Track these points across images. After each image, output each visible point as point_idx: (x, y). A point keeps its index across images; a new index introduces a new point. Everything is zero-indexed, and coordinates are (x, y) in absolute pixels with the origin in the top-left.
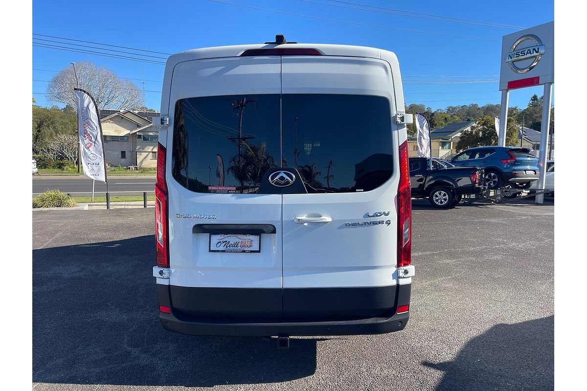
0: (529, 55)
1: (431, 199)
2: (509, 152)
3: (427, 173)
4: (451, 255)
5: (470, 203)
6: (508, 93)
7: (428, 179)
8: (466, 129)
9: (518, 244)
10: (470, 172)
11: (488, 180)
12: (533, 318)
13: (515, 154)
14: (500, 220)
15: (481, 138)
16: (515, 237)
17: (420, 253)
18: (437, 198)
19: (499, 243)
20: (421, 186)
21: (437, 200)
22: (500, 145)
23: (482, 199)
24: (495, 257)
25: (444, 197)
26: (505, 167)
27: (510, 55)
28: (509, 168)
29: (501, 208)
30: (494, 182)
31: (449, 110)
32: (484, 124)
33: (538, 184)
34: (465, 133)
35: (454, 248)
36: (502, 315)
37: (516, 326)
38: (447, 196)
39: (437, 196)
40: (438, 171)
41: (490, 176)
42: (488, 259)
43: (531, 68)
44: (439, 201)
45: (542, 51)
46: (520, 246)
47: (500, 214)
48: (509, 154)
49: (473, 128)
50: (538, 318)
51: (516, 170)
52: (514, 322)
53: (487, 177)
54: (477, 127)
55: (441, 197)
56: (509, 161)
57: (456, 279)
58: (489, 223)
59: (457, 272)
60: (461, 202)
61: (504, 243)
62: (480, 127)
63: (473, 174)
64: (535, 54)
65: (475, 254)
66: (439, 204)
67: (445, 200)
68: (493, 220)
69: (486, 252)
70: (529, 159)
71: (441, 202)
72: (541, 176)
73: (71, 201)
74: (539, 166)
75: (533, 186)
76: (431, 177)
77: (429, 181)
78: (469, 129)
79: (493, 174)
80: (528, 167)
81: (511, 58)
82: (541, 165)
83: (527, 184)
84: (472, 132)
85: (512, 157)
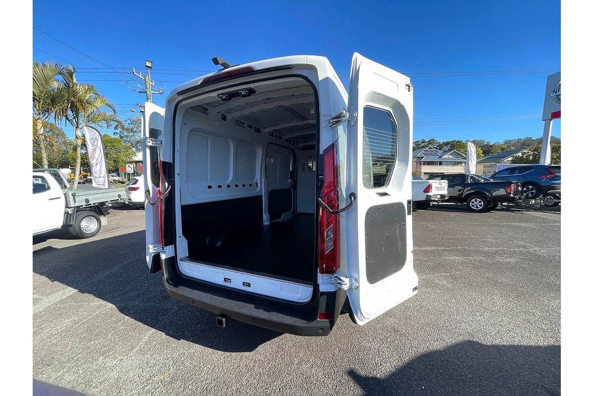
1: (468, 205)
2: (549, 169)
3: (466, 185)
4: (463, 253)
5: (508, 209)
6: (552, 122)
7: (466, 190)
8: (517, 155)
9: (540, 249)
10: (506, 185)
11: (525, 192)
12: (525, 342)
14: (531, 225)
15: (532, 160)
16: (540, 242)
17: (433, 248)
18: (474, 204)
19: (520, 246)
20: (461, 195)
21: (473, 206)
22: (541, 163)
23: (520, 206)
24: (508, 260)
25: (480, 204)
26: (543, 181)
27: (554, 91)
28: (548, 182)
29: (538, 214)
30: (532, 193)
31: (506, 142)
32: (534, 151)
34: (516, 157)
35: (468, 246)
36: (485, 329)
37: (497, 349)
38: (482, 203)
39: (473, 203)
40: (475, 183)
41: (528, 188)
42: (499, 261)
44: (475, 206)
46: (542, 251)
47: (534, 220)
48: (548, 170)
49: (524, 153)
50: (533, 343)
51: (555, 184)
52: (498, 342)
53: (525, 189)
54: (528, 152)
55: (477, 203)
56: (548, 176)
57: (453, 277)
58: (518, 227)
59: (459, 270)
60: (498, 208)
61: (525, 247)
62: (531, 153)
63: (508, 186)
65: (487, 254)
66: (475, 209)
67: (481, 205)
68: (523, 225)
69: (500, 254)
71: (477, 207)
76: (470, 188)
77: (467, 191)
78: (520, 154)
79: (530, 187)
81: (556, 93)
84: (522, 157)
85: (551, 173)
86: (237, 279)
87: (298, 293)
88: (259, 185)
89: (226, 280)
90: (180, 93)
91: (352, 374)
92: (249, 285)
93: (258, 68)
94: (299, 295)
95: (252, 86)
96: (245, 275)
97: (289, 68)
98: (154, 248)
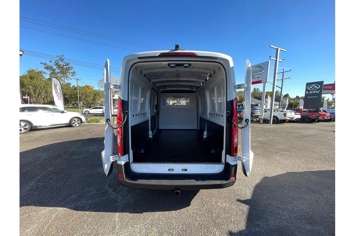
0: (258, 73)
13: (254, 106)
28: (252, 111)
33: (261, 116)
43: (259, 78)
45: (263, 72)
64: (260, 72)
70: (258, 108)
72: (262, 114)
73: (101, 120)
74: (261, 110)
75: (260, 117)
80: (258, 111)
82: (262, 110)
83: (258, 116)
86: (178, 168)
87: (216, 168)
88: (148, 114)
89: (169, 170)
90: (139, 58)
91: (239, 200)
92: (186, 170)
93: (199, 55)
94: (216, 170)
95: (192, 63)
96: (183, 165)
97: (217, 59)
98: (113, 158)
